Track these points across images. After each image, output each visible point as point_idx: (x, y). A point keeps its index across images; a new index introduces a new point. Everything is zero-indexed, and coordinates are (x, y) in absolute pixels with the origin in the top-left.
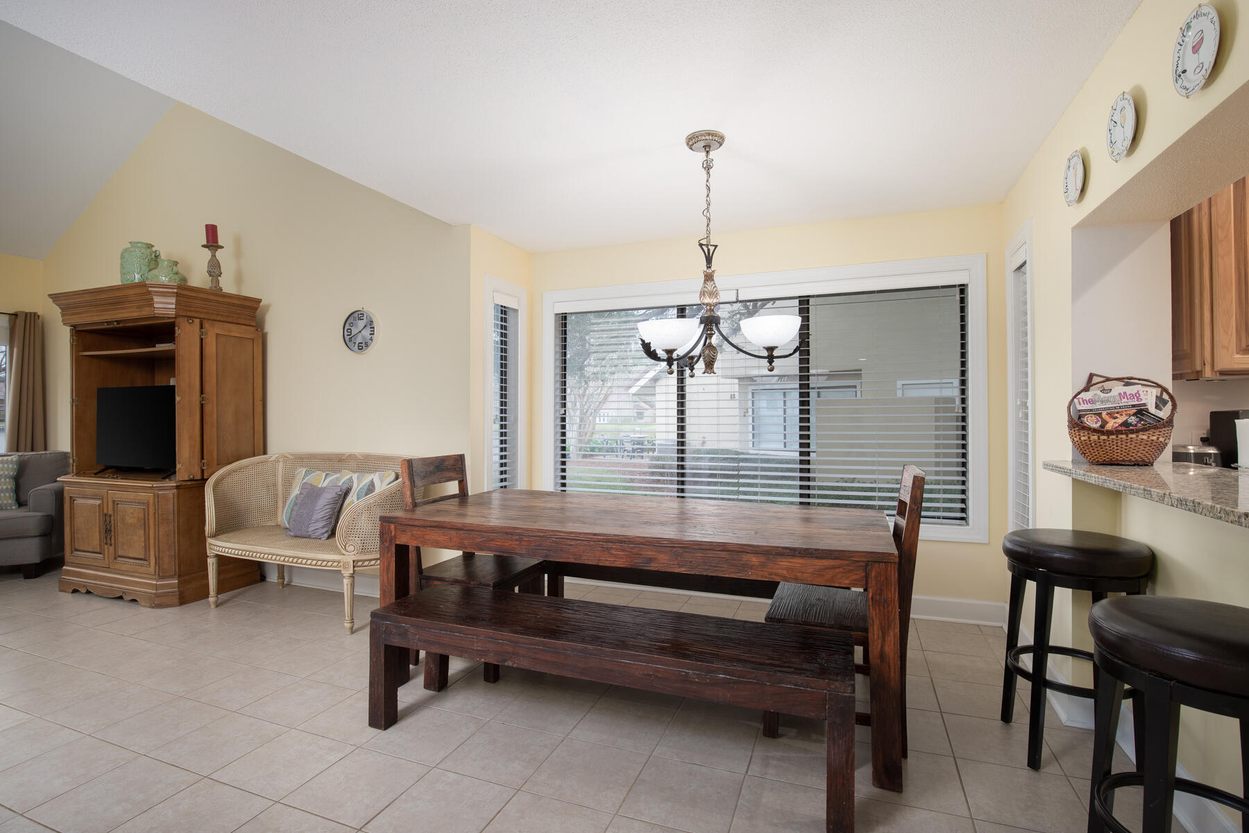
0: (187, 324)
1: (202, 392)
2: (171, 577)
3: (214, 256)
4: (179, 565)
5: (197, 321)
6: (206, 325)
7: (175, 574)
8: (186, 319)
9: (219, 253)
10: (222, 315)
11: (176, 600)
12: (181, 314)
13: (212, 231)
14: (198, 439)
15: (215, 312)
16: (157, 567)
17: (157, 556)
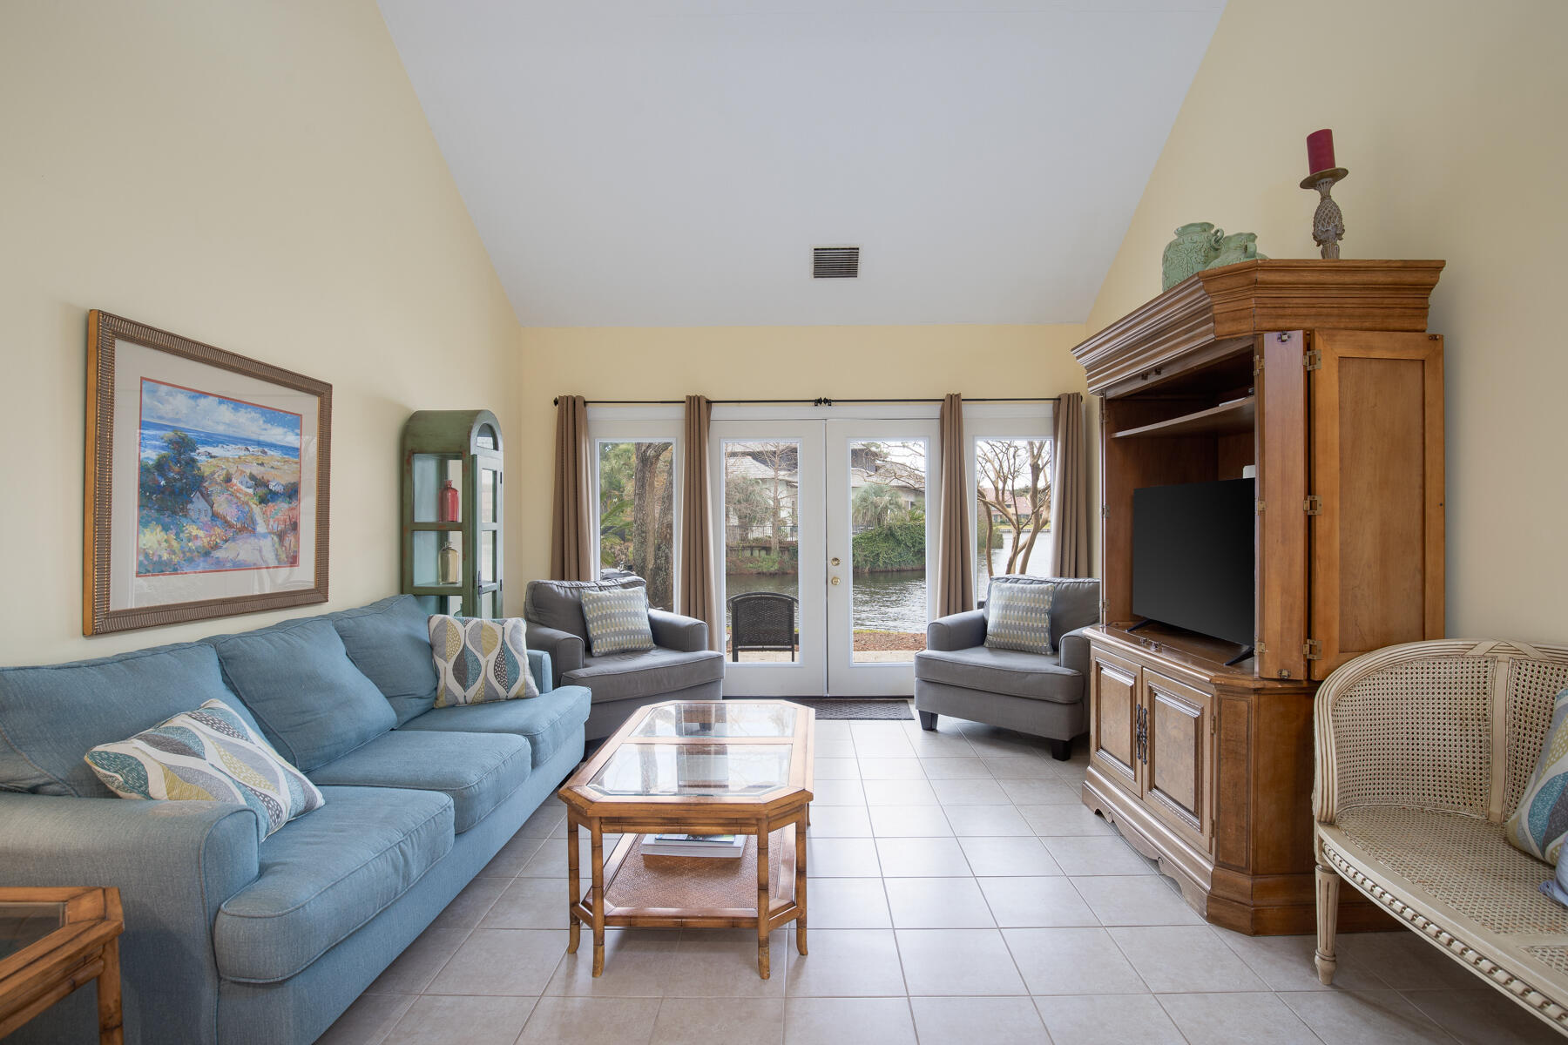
0: (1278, 344)
1: (1310, 489)
2: (1239, 870)
3: (1325, 197)
4: (1256, 851)
5: (1298, 337)
6: (1319, 342)
7: (1247, 867)
8: (1276, 334)
9: (1338, 191)
10: (1351, 316)
11: (1245, 921)
12: (1265, 325)
13: (1320, 145)
14: (1300, 593)
15: (1336, 311)
16: (1214, 840)
17: (1214, 818)
